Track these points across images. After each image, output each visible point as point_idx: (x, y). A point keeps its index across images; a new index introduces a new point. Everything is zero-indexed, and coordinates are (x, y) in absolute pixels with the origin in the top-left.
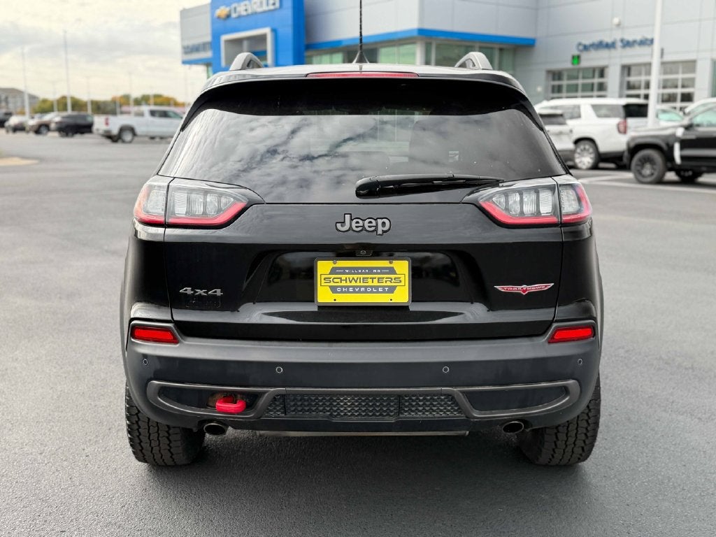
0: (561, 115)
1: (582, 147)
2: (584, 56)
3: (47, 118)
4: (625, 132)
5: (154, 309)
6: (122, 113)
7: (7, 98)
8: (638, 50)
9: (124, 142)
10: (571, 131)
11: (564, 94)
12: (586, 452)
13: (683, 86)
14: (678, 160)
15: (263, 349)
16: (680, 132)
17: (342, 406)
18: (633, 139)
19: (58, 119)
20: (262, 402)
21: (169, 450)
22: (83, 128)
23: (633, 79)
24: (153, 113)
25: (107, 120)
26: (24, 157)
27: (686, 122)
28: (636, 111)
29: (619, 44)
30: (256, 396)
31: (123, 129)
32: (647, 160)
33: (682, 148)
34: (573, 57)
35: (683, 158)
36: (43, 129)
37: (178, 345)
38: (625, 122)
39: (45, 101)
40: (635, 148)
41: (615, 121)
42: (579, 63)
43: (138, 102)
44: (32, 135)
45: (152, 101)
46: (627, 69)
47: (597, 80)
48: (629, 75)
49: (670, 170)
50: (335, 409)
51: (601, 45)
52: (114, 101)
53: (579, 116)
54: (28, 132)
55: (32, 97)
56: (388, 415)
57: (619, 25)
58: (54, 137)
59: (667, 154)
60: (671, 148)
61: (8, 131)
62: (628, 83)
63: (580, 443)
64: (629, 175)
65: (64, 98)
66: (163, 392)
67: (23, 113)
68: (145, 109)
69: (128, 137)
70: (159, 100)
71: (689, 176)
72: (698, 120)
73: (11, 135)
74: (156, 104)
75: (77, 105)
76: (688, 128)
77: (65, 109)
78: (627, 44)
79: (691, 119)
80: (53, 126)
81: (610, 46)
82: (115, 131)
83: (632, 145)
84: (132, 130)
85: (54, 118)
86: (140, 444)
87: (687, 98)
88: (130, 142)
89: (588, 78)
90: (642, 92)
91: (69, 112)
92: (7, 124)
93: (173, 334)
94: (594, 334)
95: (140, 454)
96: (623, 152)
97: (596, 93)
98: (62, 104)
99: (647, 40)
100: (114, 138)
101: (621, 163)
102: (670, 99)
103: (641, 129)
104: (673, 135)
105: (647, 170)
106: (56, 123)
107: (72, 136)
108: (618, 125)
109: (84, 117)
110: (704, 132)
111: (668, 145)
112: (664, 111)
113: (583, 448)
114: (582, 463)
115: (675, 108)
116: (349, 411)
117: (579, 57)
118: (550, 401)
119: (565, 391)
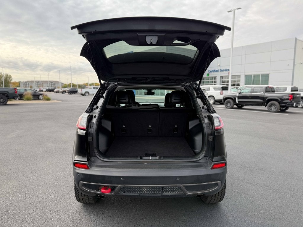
0: (205, 90)
1: (210, 98)
2: (210, 74)
3: (65, 89)
4: (222, 94)
5: (82, 158)
6: (86, 88)
7: (55, 84)
8: (225, 72)
9: (86, 96)
10: (208, 94)
11: (205, 84)
12: (221, 199)
13: (237, 82)
14: (237, 102)
15: (117, 171)
16: (237, 95)
17: (143, 190)
18: (225, 96)
19: (68, 90)
20: (116, 189)
21: (88, 199)
22: (75, 92)
23: (223, 80)
24: (94, 88)
25: (81, 90)
26: (58, 100)
27: (239, 92)
28: (225, 89)
29: (220, 71)
30: (115, 187)
31: (85, 93)
32: (229, 102)
33: (238, 99)
34: (207, 74)
35: (238, 101)
36: (64, 92)
37: (89, 170)
38: (222, 91)
39: (65, 84)
40: (226, 99)
41: (219, 91)
42: (209, 76)
43: (90, 85)
44: (61, 94)
45: (94, 85)
46: (222, 77)
47: (214, 80)
48: (222, 79)
49: (235, 105)
50: (141, 191)
51: (215, 71)
52: (84, 85)
53: (210, 90)
54: (60, 93)
55: (62, 84)
56: (159, 193)
57: (219, 66)
58: (67, 94)
59: (234, 100)
60: (235, 99)
61: (54, 93)
62: (222, 81)
63: (219, 197)
64: (224, 106)
65: (70, 84)
66: (84, 185)
67: (59, 88)
68: (92, 87)
69: (87, 94)
70: (96, 84)
71: (240, 106)
72: (242, 91)
73: (55, 94)
74: (95, 86)
75: (74, 86)
76: (240, 93)
77: (70, 87)
78: (222, 71)
79: (240, 91)
80: (67, 91)
81: (217, 71)
82: (84, 93)
83: (224, 98)
84: (88, 93)
85: (67, 89)
86: (79, 197)
87: (238, 85)
88: (88, 96)
89: (211, 80)
90: (226, 83)
91: (72, 88)
92: (54, 91)
93: (87, 166)
94: (226, 165)
95: (79, 200)
96: (222, 99)
97: (213, 84)
98: (70, 85)
99: (227, 69)
100: (83, 95)
101: (221, 103)
102: (234, 85)
103: (226, 93)
104: (236, 95)
105: (229, 105)
106: (68, 91)
107: (72, 94)
108: (220, 92)
109: (75, 89)
110: (244, 95)
111: (234, 98)
112: (232, 89)
113: (220, 199)
114: (220, 202)
115: (235, 88)
116: (146, 192)
117: (209, 74)
118: (212, 188)
119: (217, 184)
